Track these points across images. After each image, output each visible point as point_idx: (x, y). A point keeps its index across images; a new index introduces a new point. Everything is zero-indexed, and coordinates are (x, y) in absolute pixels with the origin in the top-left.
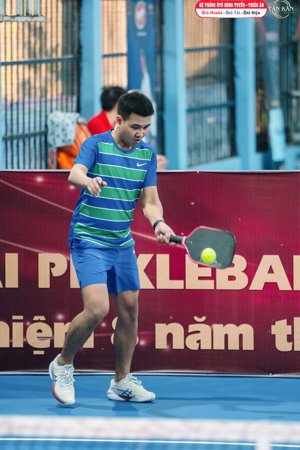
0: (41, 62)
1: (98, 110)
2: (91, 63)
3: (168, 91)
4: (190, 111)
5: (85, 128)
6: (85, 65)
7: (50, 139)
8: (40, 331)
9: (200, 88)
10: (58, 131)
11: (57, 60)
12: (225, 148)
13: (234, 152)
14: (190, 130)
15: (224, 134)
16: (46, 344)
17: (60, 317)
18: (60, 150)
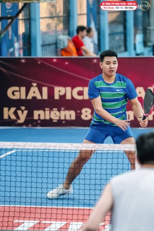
0: (55, 17)
1: (75, 34)
2: (73, 17)
3: (102, 28)
4: (110, 35)
5: (71, 41)
6: (71, 18)
7: (58, 46)
8: (55, 114)
9: (113, 26)
10: (61, 43)
11: (61, 16)
12: (123, 48)
13: (126, 50)
14: (110, 41)
15: (122, 43)
16: (58, 118)
17: (63, 109)
18: (63, 50)
